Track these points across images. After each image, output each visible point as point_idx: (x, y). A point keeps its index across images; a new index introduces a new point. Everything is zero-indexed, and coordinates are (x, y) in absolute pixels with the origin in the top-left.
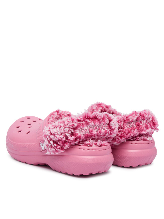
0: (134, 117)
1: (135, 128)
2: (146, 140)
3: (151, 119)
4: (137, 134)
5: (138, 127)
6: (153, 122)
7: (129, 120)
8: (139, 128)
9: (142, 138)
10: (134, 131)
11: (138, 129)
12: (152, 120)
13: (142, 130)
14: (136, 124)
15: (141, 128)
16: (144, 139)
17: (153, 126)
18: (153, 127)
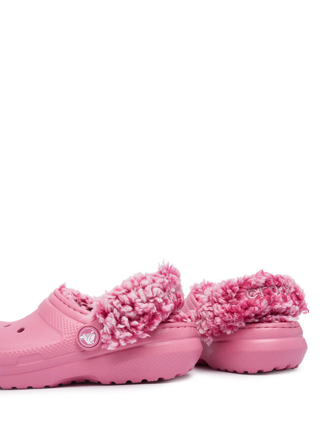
0: (260, 278)
1: (262, 298)
2: (285, 321)
3: (293, 290)
4: (267, 310)
5: (267, 296)
6: (297, 296)
7: (251, 284)
8: (270, 298)
9: (278, 317)
10: (260, 303)
11: (269, 300)
12: (295, 292)
13: (275, 302)
14: (263, 292)
15: (273, 298)
16: (281, 319)
17: (296, 300)
18: (296, 302)
